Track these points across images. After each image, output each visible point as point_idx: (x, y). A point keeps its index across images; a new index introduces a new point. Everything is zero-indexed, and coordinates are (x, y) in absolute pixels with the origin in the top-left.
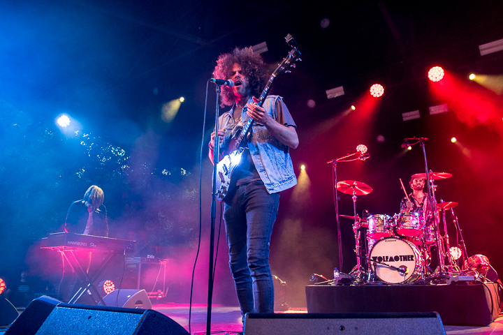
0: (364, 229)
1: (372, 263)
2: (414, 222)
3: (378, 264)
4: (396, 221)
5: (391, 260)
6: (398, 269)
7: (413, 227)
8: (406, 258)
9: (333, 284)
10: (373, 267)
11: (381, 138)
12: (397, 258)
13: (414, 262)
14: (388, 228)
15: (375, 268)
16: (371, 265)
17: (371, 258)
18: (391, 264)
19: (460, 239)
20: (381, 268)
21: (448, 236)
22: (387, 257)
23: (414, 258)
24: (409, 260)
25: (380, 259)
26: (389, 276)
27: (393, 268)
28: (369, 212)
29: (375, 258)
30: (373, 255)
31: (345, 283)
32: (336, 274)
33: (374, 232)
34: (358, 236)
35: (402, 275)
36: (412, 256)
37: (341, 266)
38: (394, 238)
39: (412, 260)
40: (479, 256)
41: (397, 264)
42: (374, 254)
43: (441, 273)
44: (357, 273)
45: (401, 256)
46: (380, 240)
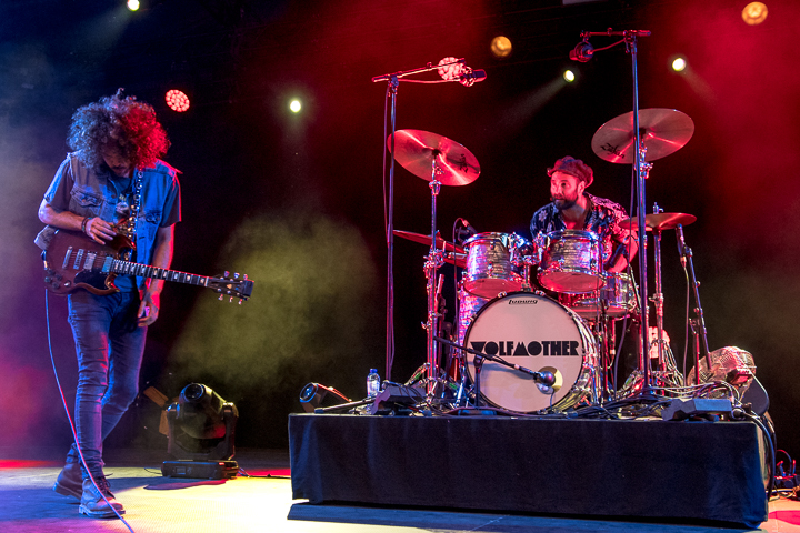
0: (453, 271)
1: (471, 357)
2: (587, 257)
3: (486, 362)
4: (540, 250)
5: (521, 351)
6: (535, 377)
7: (582, 269)
8: (559, 348)
9: (364, 411)
10: (472, 370)
11: (503, 44)
12: (535, 348)
13: (579, 358)
14: (519, 269)
15: (477, 372)
16: (466, 364)
17: (470, 346)
18: (519, 361)
19: (692, 304)
20: (493, 373)
21: (662, 298)
22: (510, 344)
23: (579, 349)
24: (566, 354)
25: (492, 348)
26: (509, 394)
27: (523, 373)
28: (471, 224)
29: (478, 346)
30: (474, 337)
31: (396, 408)
32: (373, 385)
33: (481, 277)
34: (434, 288)
35: (544, 392)
36: (575, 344)
37: (389, 364)
38: (533, 294)
39: (574, 353)
40: (733, 350)
41: (532, 363)
42: (477, 336)
43: (646, 390)
44: (427, 381)
45: (546, 343)
46: (497, 300)
